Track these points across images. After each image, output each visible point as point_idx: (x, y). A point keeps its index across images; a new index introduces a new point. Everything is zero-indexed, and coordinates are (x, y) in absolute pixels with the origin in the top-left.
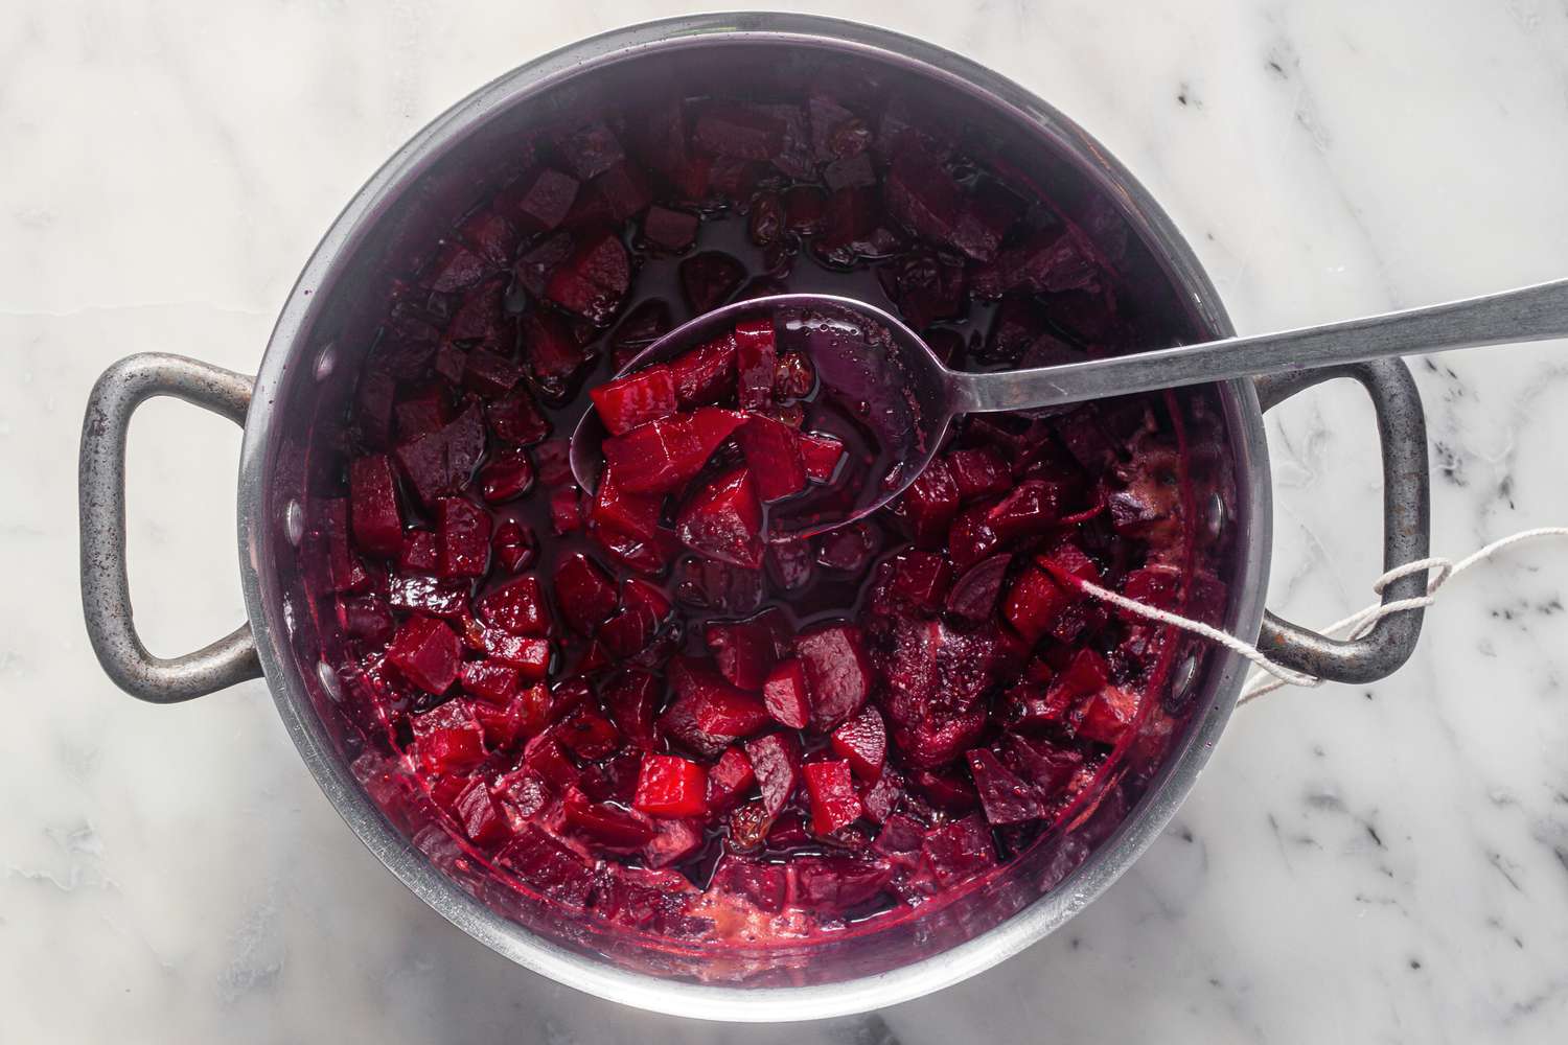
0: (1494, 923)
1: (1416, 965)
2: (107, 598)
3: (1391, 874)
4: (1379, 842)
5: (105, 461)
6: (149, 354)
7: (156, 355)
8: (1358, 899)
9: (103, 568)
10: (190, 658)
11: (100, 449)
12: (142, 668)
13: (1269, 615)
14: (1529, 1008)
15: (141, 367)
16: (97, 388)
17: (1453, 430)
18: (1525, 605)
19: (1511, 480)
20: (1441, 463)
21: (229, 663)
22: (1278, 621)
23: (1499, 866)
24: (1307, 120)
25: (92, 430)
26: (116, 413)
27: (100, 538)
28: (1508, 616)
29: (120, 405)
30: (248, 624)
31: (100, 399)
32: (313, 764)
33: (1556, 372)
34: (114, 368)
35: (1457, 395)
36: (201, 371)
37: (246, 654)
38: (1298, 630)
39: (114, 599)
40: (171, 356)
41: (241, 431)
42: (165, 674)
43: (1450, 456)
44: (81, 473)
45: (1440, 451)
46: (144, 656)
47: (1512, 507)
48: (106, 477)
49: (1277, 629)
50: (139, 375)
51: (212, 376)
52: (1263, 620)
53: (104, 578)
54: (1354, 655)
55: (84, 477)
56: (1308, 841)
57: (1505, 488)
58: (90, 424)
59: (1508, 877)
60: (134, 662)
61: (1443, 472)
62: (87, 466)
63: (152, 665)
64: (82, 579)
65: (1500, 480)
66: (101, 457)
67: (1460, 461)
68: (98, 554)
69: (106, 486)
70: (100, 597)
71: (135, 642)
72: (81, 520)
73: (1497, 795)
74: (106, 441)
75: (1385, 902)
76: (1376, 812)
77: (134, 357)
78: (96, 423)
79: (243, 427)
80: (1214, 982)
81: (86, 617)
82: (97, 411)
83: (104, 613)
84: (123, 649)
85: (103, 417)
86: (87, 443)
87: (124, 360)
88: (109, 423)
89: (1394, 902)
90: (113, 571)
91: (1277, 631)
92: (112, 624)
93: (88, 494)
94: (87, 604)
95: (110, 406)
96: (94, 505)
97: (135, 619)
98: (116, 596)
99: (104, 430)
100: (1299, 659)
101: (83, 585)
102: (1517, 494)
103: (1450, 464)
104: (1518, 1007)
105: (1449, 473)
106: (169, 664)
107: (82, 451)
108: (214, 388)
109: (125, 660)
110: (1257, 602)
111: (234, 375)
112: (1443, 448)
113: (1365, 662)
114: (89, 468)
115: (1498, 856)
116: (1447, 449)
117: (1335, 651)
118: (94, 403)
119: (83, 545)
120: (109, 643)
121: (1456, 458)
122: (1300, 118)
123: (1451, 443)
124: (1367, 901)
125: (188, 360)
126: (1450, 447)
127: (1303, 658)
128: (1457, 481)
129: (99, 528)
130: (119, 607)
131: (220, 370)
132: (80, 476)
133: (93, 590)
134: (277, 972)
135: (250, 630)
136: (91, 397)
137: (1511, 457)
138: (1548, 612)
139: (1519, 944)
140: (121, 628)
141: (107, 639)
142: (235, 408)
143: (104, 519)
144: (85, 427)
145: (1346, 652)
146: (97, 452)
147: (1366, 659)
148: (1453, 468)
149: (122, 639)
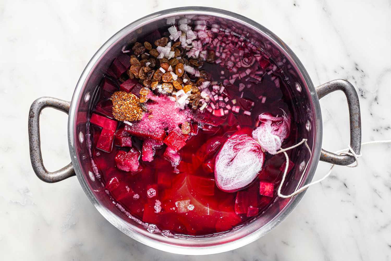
0: (375, 206)
1: (356, 217)
2: (37, 158)
3: (350, 195)
4: (347, 187)
5: (35, 124)
6: (44, 97)
7: (46, 97)
8: (342, 201)
9: (35, 150)
10: (57, 172)
11: (33, 121)
12: (46, 175)
13: (322, 150)
14: (385, 227)
15: (42, 100)
16: (32, 106)
17: (363, 85)
18: (381, 128)
19: (378, 97)
20: (360, 93)
21: (67, 173)
22: (325, 151)
23: (376, 192)
24: (325, 9)
25: (31, 117)
26: (37, 112)
27: (34, 143)
28: (377, 131)
29: (37, 110)
30: (71, 163)
31: (33, 109)
32: (89, 196)
33: (388, 70)
34: (36, 101)
35: (364, 76)
36: (57, 101)
37: (71, 170)
38: (330, 153)
39: (38, 158)
40: (50, 97)
41: (68, 116)
42: (51, 176)
43: (362, 91)
44: (29, 127)
45: (360, 90)
46: (46, 172)
47: (378, 104)
48: (35, 128)
49: (324, 153)
50: (42, 102)
51: (60, 102)
52: (321, 151)
53: (36, 153)
54: (344, 159)
55: (30, 128)
56: (329, 187)
57: (376, 99)
58: (30, 115)
59: (379, 195)
60: (44, 173)
61: (361, 95)
62: (30, 125)
63: (48, 174)
64: (30, 153)
65: (375, 97)
66: (34, 123)
67: (365, 93)
68: (34, 147)
69: (35, 130)
70: (35, 157)
71: (44, 168)
72: (29, 139)
73: (376, 175)
74: (35, 119)
75: (348, 202)
76: (346, 180)
77: (41, 98)
78: (32, 115)
79: (68, 114)
80: (307, 222)
81: (32, 162)
82: (32, 112)
83: (36, 161)
84: (41, 170)
85: (34, 113)
86: (30, 120)
87: (38, 99)
88: (35, 114)
89: (351, 202)
90: (38, 151)
91: (325, 153)
92: (38, 164)
93: (31, 132)
94: (32, 160)
95: (35, 111)
96: (32, 135)
97: (44, 163)
98: (39, 157)
99: (34, 116)
100: (330, 160)
101: (31, 155)
102: (379, 100)
103: (362, 93)
104: (382, 227)
105: (362, 95)
106: (52, 173)
107: (29, 122)
108: (61, 105)
109: (42, 173)
110: (320, 146)
111: (65, 101)
112: (360, 89)
113: (346, 160)
114: (31, 126)
115: (376, 190)
116: (361, 90)
117: (339, 158)
118: (31, 110)
119: (30, 145)
120: (38, 168)
121: (364, 92)
122: (324, 9)
123: (362, 88)
124: (344, 202)
125: (54, 98)
126: (362, 89)
127: (331, 160)
128: (364, 97)
129: (34, 140)
130: (40, 160)
131: (62, 100)
132: (29, 128)
133: (33, 156)
134: (75, 224)
135: (72, 164)
136: (30, 108)
137: (377, 91)
138: (387, 129)
139: (382, 211)
140: (40, 165)
141: (37, 168)
142: (66, 110)
143: (35, 138)
144: (29, 116)
145: (342, 158)
146: (32, 122)
147: (347, 159)
148: (363, 94)
149: (41, 168)
